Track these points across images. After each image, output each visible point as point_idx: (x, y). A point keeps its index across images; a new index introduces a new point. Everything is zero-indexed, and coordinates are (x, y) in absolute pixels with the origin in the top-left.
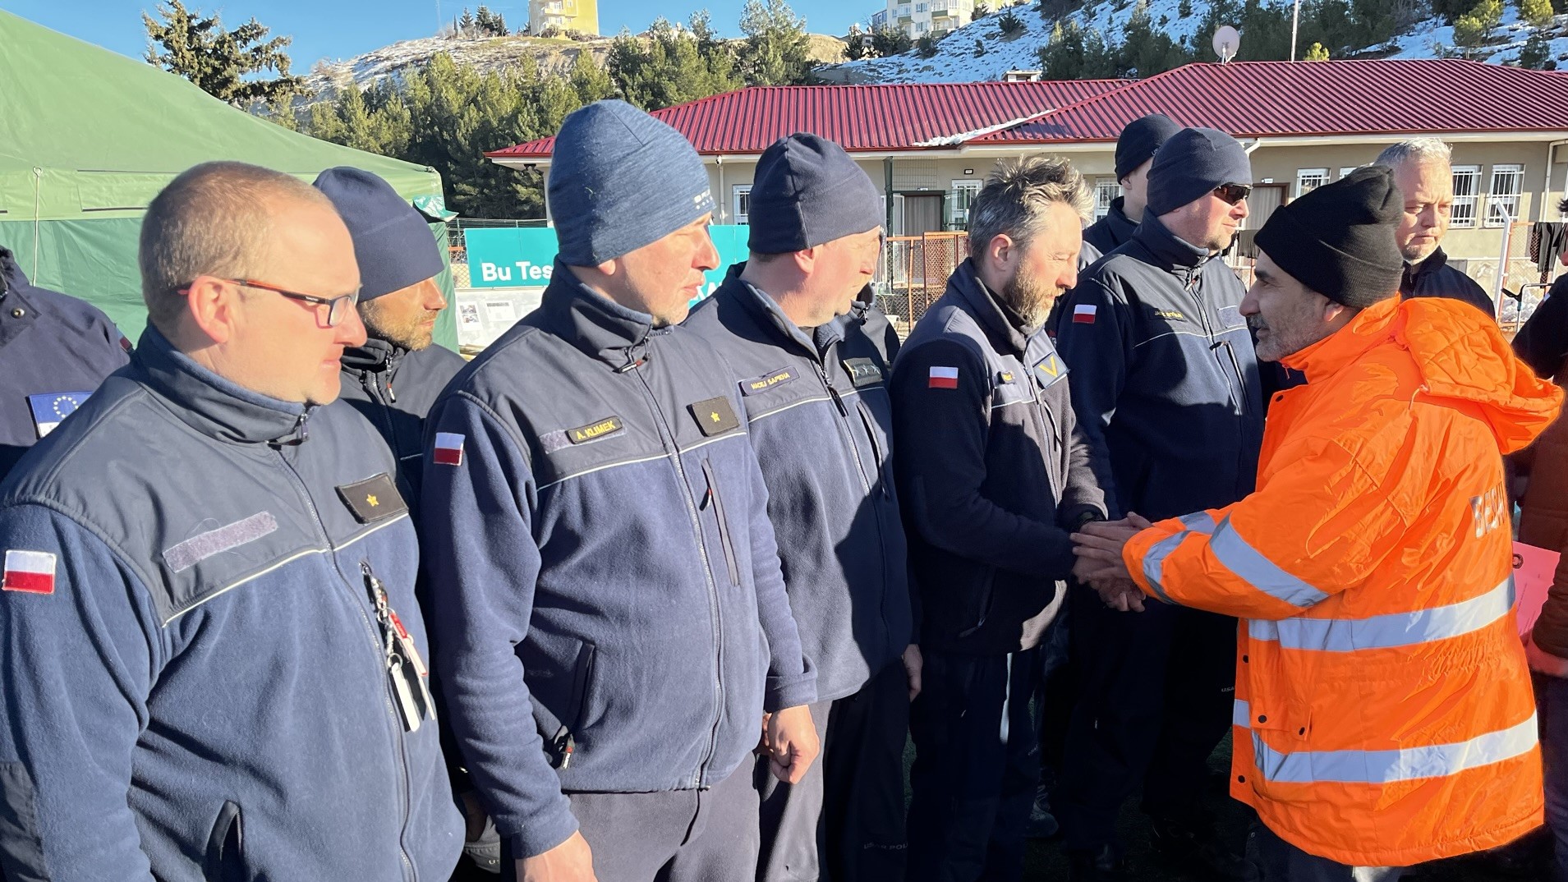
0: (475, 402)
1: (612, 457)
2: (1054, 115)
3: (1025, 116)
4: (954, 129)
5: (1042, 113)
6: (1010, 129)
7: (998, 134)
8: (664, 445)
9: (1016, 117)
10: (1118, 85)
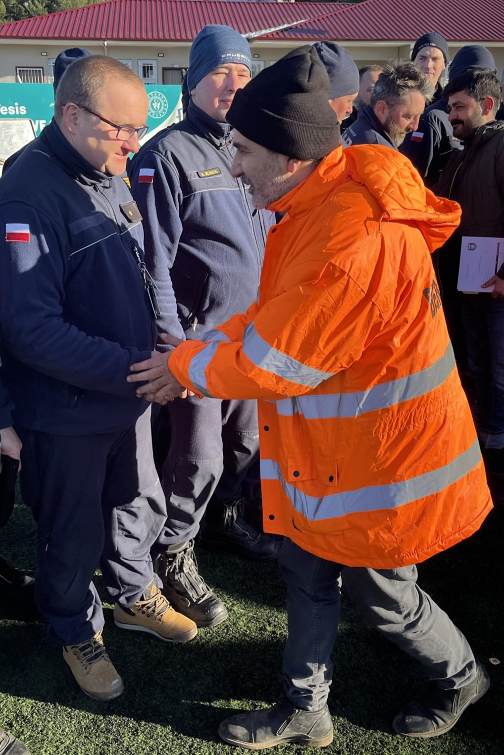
0: (159, 155)
1: (216, 186)
2: (307, 23)
3: (289, 23)
4: (247, 29)
5: (299, 22)
6: (282, 31)
7: (274, 34)
8: (238, 184)
9: (284, 24)
10: (342, 6)
